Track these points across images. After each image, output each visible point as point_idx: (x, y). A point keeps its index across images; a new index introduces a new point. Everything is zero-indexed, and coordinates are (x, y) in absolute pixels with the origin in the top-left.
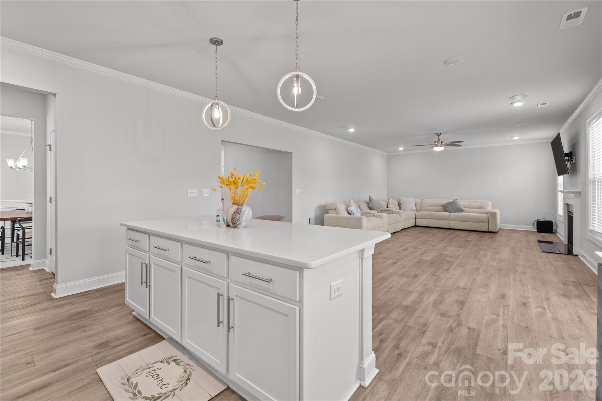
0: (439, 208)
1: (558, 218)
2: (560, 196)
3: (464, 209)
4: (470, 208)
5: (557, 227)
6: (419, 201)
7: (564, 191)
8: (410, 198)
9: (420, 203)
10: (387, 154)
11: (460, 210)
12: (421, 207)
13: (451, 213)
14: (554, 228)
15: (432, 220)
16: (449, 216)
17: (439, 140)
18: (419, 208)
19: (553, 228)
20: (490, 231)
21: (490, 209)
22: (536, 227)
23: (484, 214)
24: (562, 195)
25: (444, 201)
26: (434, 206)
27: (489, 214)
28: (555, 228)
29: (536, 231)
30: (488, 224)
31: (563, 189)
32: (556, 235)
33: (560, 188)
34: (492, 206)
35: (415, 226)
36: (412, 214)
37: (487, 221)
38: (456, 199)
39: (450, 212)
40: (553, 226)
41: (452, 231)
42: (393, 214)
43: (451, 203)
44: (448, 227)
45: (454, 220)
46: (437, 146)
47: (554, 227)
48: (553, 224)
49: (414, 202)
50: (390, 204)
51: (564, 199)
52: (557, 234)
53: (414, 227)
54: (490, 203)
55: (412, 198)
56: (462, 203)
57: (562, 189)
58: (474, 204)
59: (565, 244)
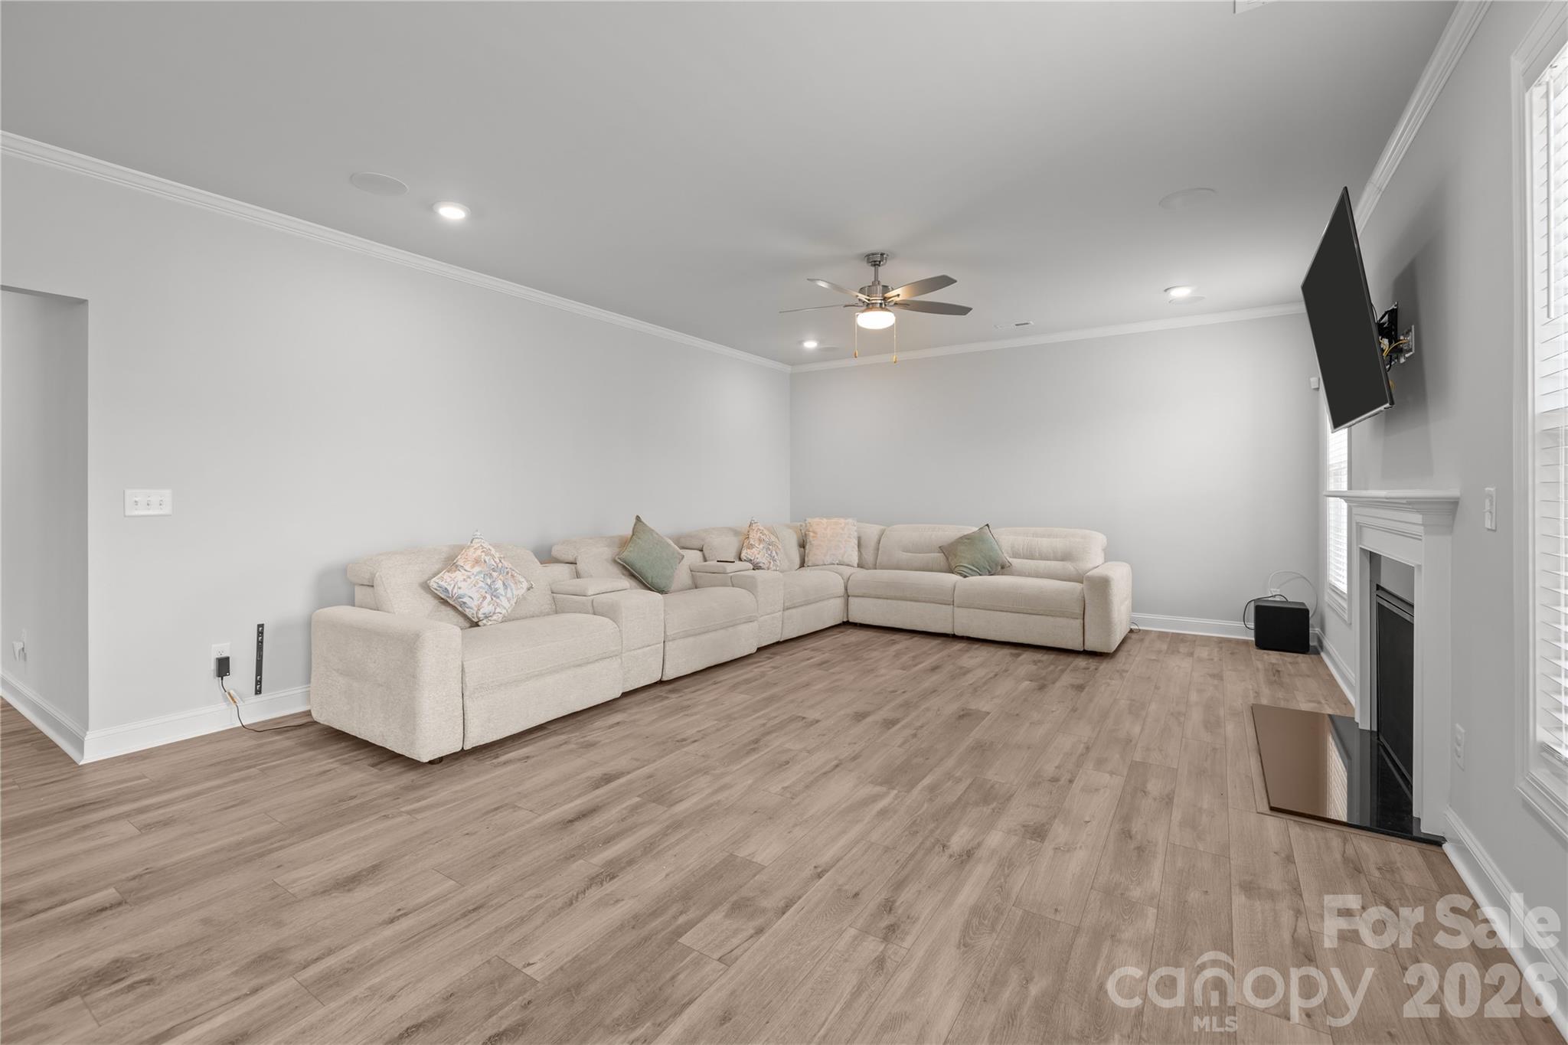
0: (932, 555)
1: (1326, 598)
2: (1337, 514)
3: (1010, 560)
4: (1031, 557)
5: (1323, 628)
6: (872, 531)
7: (1355, 493)
8: (842, 521)
9: (875, 539)
10: (789, 369)
11: (997, 565)
12: (877, 554)
13: (965, 577)
14: (1314, 630)
15: (900, 602)
16: (955, 587)
17: (876, 282)
18: (869, 557)
19: (1311, 631)
20: (1089, 647)
21: (1094, 562)
22: (1252, 625)
23: (1070, 581)
24: (1345, 512)
25: (950, 532)
26: (917, 549)
27: (1084, 582)
28: (1317, 630)
29: (1253, 639)
30: (1078, 623)
31: (1350, 487)
32: (1322, 661)
33: (1337, 480)
34: (1104, 550)
35: (847, 624)
36: (833, 581)
37: (1078, 611)
38: (987, 525)
39: (961, 574)
40: (1311, 622)
41: (959, 646)
42: (733, 586)
43: (968, 540)
44: (948, 630)
45: (972, 603)
46: (869, 306)
47: (1313, 627)
48: (1310, 615)
49: (856, 534)
50: (751, 547)
51: (1355, 530)
52: (1323, 654)
53: (838, 630)
54: (1099, 540)
55: (850, 520)
56: (1006, 540)
57: (1344, 487)
58: (1045, 544)
59: (1362, 731)
